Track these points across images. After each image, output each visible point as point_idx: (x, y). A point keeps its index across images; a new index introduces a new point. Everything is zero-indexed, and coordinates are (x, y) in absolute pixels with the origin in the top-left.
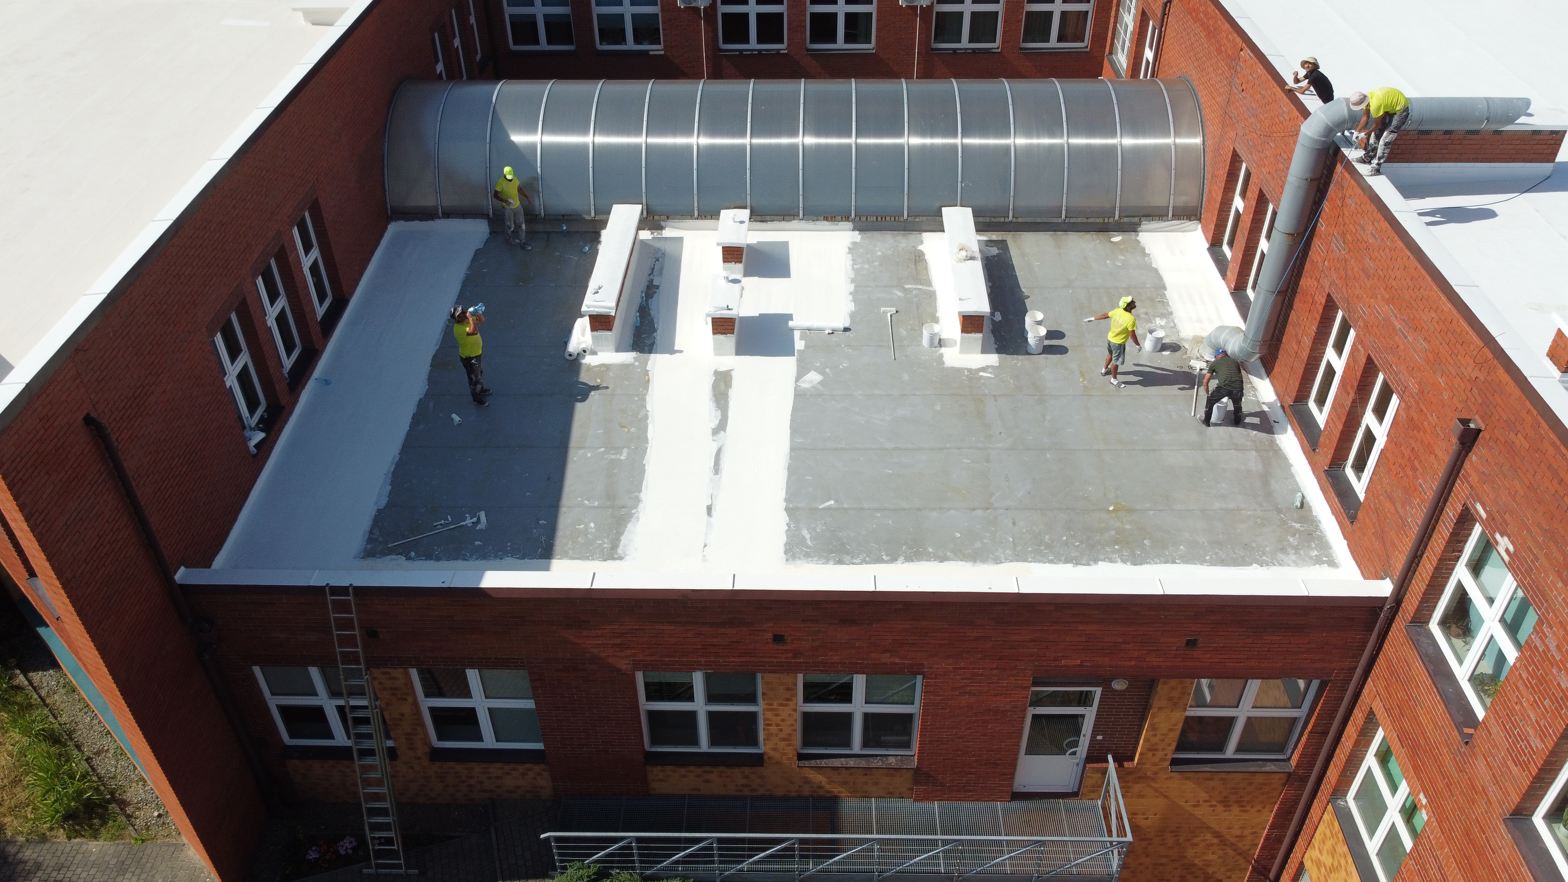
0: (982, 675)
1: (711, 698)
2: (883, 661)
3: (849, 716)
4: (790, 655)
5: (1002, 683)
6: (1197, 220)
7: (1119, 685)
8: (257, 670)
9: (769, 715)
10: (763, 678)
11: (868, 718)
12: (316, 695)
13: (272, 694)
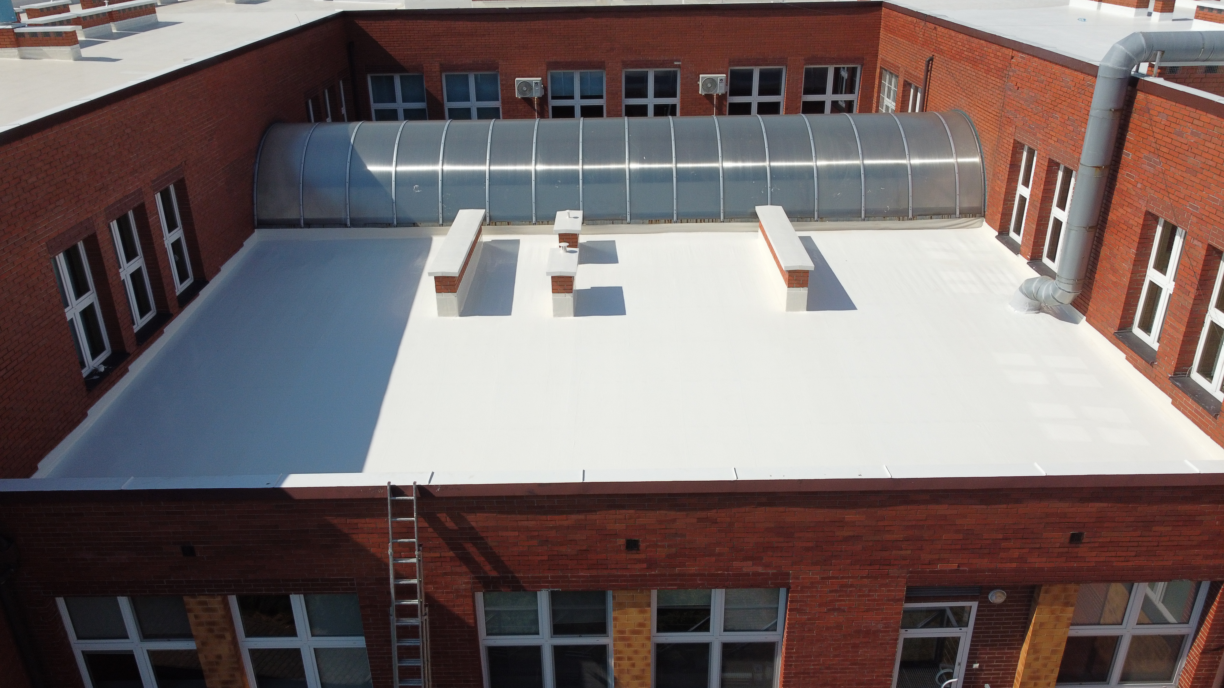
0: (852, 586)
1: (558, 629)
2: (745, 570)
3: (705, 647)
4: (645, 565)
5: (873, 595)
6: (982, 217)
7: (997, 597)
8: (61, 602)
9: (621, 645)
10: (614, 597)
11: (727, 647)
12: (126, 637)
13: (79, 638)
